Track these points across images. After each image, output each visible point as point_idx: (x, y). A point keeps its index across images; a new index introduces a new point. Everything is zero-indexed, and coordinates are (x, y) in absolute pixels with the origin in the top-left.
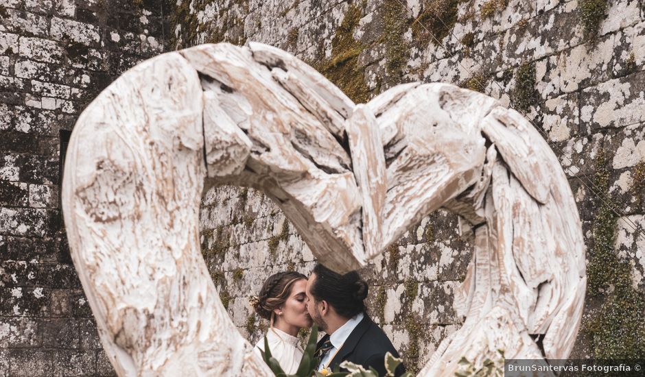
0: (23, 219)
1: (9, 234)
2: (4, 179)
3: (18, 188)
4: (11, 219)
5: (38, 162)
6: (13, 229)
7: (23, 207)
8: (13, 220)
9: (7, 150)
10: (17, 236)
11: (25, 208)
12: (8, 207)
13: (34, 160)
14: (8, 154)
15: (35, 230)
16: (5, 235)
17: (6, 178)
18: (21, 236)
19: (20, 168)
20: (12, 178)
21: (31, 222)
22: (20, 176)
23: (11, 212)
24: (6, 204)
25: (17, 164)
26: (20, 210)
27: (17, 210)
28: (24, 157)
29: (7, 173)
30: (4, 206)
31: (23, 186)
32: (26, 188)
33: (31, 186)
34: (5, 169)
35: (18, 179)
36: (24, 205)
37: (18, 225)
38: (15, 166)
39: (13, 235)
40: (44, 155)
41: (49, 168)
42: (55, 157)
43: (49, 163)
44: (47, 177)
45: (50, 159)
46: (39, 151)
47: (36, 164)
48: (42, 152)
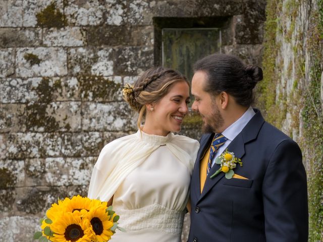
0: (119, 113)
1: (106, 130)
2: (98, 75)
3: (113, 82)
4: (106, 115)
5: (132, 53)
6: (109, 124)
7: (118, 101)
8: (109, 115)
9: (100, 45)
10: (113, 131)
11: (121, 101)
12: (103, 102)
13: (127, 51)
14: (101, 49)
15: (131, 123)
16: (102, 132)
17: (100, 73)
18: (117, 131)
19: (114, 62)
20: (105, 73)
21: (127, 116)
22: (114, 69)
23: (106, 108)
24: (101, 100)
25: (110, 57)
26: (115, 104)
27: (112, 105)
28: (117, 50)
29: (101, 68)
30: (99, 102)
31: (118, 79)
32: (120, 82)
33: (126, 78)
34: (98, 64)
35: (111, 73)
36: (119, 99)
37: (114, 120)
38: (109, 60)
39: (109, 131)
40: (138, 45)
41: (144, 58)
42: (149, 46)
43: (143, 53)
44: (142, 68)
45: (144, 48)
46: (132, 42)
47: (130, 56)
48: (135, 43)
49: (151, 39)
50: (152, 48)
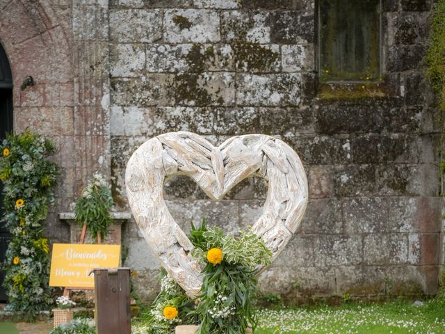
0: (275, 87)
1: (261, 105)
2: (253, 42)
3: (269, 51)
4: (262, 88)
5: (291, 18)
6: (265, 98)
7: (275, 73)
8: (265, 88)
9: (256, 8)
10: (270, 107)
11: (278, 73)
12: (259, 74)
13: (286, 16)
14: (257, 13)
15: (289, 98)
16: (257, 107)
17: (256, 40)
18: (274, 107)
19: (271, 28)
20: (262, 41)
21: (285, 90)
22: (271, 36)
23: (263, 80)
24: (256, 70)
25: (267, 23)
26: (272, 76)
27: (269, 77)
28: (275, 14)
29: (257, 34)
30: (255, 74)
31: (275, 48)
32: (278, 51)
33: (284, 47)
34: (254, 30)
35: (268, 40)
36: (277, 70)
37: (270, 94)
38: (266, 26)
39: (265, 106)
40: (297, 9)
41: (303, 24)
42: (309, 11)
43: (302, 18)
44: (301, 35)
45: (304, 13)
46: (291, 5)
47: (288, 22)
48: (294, 6)
49: (311, 3)
50: (312, 13)
